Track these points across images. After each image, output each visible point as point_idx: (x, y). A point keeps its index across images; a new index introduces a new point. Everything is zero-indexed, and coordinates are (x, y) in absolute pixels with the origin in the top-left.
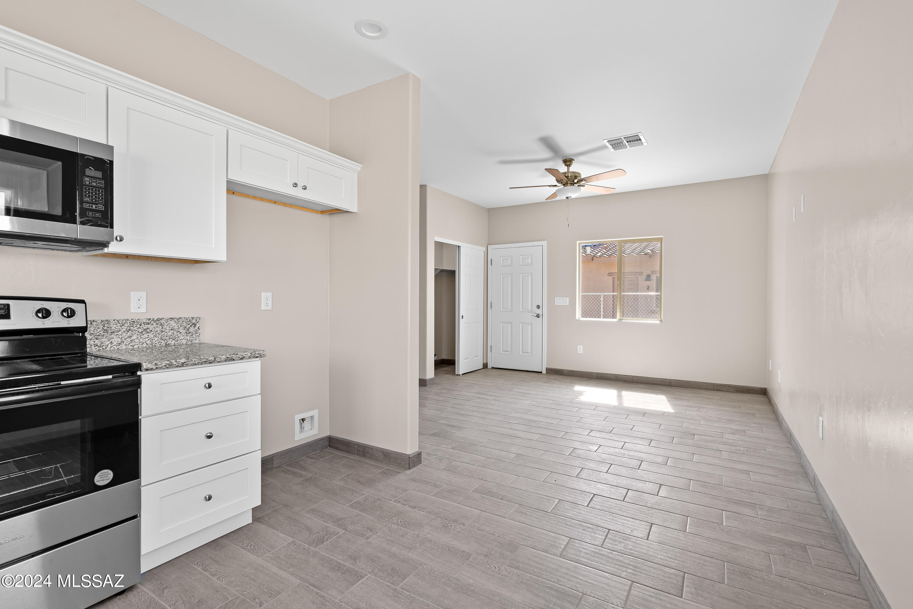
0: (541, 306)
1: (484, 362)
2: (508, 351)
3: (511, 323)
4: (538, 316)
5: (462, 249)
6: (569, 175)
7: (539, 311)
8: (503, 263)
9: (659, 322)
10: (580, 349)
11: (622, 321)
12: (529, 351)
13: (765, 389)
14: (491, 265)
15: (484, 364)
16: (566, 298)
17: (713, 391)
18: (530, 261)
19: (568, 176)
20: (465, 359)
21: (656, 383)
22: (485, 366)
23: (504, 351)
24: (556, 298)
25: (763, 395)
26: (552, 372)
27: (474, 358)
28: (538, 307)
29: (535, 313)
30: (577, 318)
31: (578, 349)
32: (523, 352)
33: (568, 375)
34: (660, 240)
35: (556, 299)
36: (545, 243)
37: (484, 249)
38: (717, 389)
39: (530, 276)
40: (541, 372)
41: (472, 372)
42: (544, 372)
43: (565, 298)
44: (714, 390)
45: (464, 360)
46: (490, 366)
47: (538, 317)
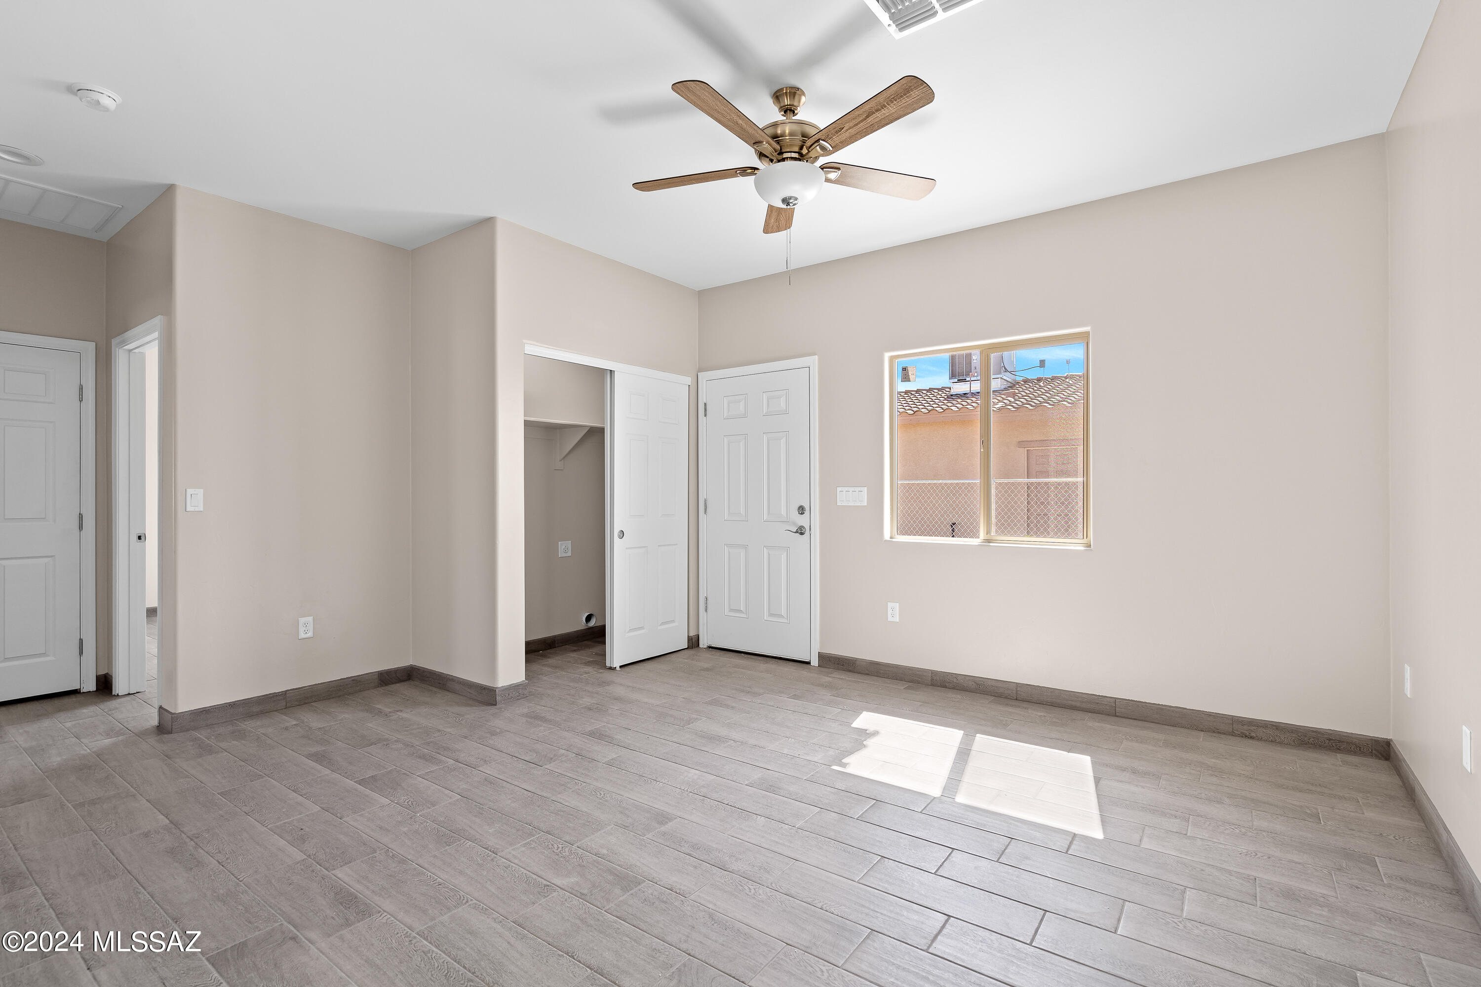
0: (807, 508)
1: (691, 634)
2: (740, 611)
3: (745, 547)
4: (801, 531)
5: (617, 377)
6: (787, 132)
7: (803, 521)
8: (729, 410)
9: (1081, 548)
10: (894, 611)
11: (991, 544)
12: (784, 613)
13: (1388, 743)
14: (706, 415)
15: (690, 639)
16: (862, 489)
17: (1230, 737)
18: (783, 405)
19: (784, 132)
20: (631, 630)
21: (1078, 704)
22: (694, 643)
23: (731, 610)
24: (839, 489)
25: (1380, 759)
26: (830, 662)
27: (659, 628)
28: (801, 510)
29: (794, 524)
30: (887, 536)
31: (890, 612)
32: (771, 615)
33: (867, 672)
34: (1084, 338)
35: (838, 492)
36: (813, 361)
37: (688, 380)
38: (1242, 733)
39: (784, 439)
40: (808, 663)
41: (653, 660)
42: (815, 662)
43: (859, 489)
44: (1232, 734)
45: (628, 632)
46: (703, 643)
47: (802, 534)
